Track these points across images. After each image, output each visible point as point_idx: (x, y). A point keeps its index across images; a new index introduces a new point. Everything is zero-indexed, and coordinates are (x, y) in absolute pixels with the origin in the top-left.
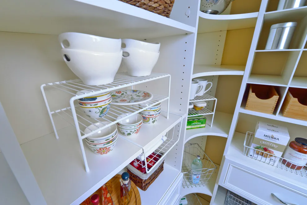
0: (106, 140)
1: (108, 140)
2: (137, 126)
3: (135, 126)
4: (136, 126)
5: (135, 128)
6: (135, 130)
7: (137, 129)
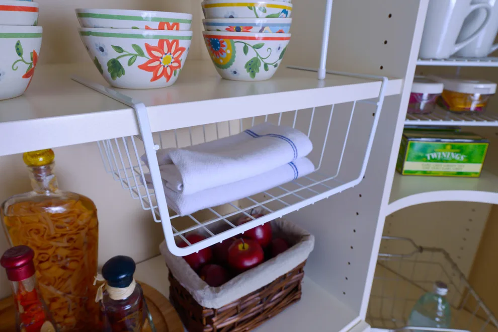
2: (148, 28)
6: (135, 46)
7: (147, 46)
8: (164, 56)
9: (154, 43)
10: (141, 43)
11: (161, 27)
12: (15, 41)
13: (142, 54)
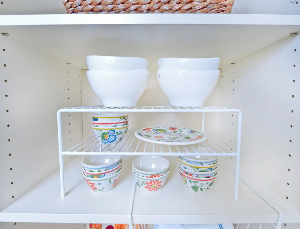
0: (91, 171)
1: (92, 171)
2: (147, 177)
3: (143, 175)
4: (145, 176)
5: (143, 178)
6: (143, 182)
7: (146, 182)
8: (152, 185)
9: (149, 182)
10: (144, 181)
11: (152, 177)
12: (109, 180)
13: (145, 184)
